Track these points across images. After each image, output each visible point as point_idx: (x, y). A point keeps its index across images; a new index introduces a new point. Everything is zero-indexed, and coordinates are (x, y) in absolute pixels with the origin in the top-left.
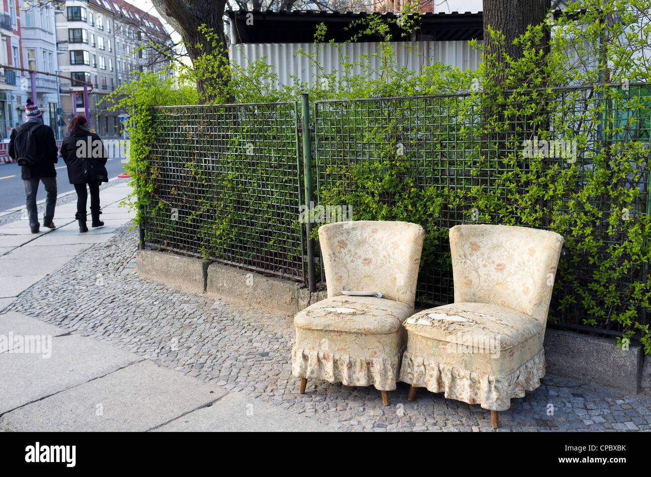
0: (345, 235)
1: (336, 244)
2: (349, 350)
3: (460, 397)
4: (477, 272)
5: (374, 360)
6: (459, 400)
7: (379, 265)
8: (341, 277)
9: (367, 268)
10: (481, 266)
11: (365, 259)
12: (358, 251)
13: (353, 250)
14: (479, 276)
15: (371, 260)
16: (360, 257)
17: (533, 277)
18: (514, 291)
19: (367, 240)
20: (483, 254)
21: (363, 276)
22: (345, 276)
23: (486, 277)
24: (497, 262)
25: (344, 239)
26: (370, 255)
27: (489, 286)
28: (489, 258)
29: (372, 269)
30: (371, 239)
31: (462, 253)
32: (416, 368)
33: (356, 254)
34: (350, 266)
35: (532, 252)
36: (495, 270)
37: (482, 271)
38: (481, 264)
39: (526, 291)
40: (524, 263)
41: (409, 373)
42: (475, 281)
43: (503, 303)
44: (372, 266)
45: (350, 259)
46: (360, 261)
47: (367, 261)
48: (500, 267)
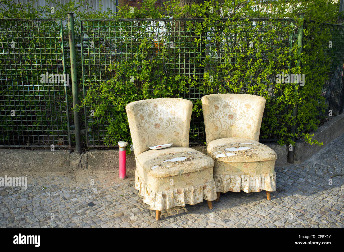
0: (141, 111)
1: (140, 117)
2: (193, 183)
3: (253, 190)
4: (220, 121)
5: (207, 184)
6: (253, 192)
7: (165, 127)
8: (145, 139)
9: (158, 130)
10: (221, 118)
11: (156, 125)
12: (150, 120)
13: (147, 120)
14: (221, 123)
15: (159, 124)
16: (152, 124)
17: (252, 119)
18: (241, 128)
19: (153, 112)
20: (220, 111)
21: (156, 135)
22: (147, 137)
23: (224, 123)
24: (228, 114)
25: (142, 113)
26: (158, 122)
27: (226, 128)
28: (224, 113)
29: (161, 130)
30: (155, 111)
31: (212, 112)
32: (225, 182)
33: (150, 122)
34: (149, 130)
35: (248, 106)
36: (228, 119)
37: (222, 120)
38: (221, 116)
39: (249, 127)
40: (244, 112)
41: (219, 186)
42: (219, 126)
43: (234, 135)
44: (161, 128)
45: (148, 126)
46: (153, 126)
47: (157, 126)
48: (231, 117)
